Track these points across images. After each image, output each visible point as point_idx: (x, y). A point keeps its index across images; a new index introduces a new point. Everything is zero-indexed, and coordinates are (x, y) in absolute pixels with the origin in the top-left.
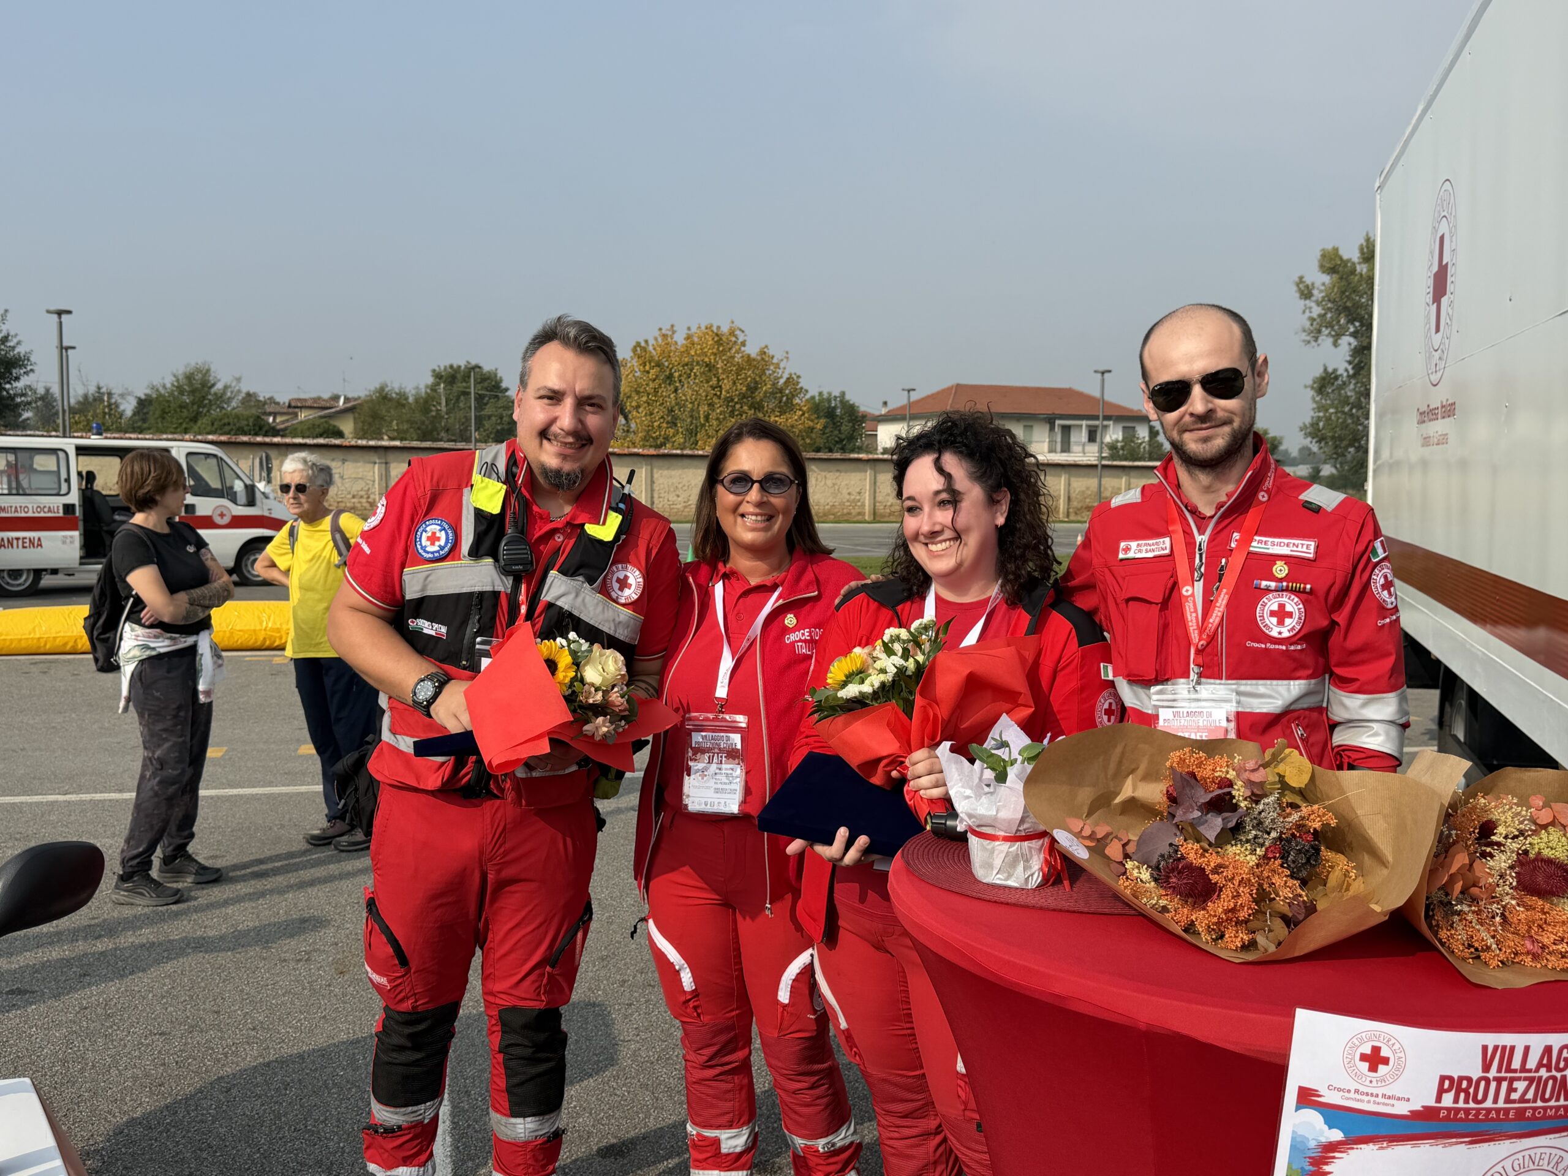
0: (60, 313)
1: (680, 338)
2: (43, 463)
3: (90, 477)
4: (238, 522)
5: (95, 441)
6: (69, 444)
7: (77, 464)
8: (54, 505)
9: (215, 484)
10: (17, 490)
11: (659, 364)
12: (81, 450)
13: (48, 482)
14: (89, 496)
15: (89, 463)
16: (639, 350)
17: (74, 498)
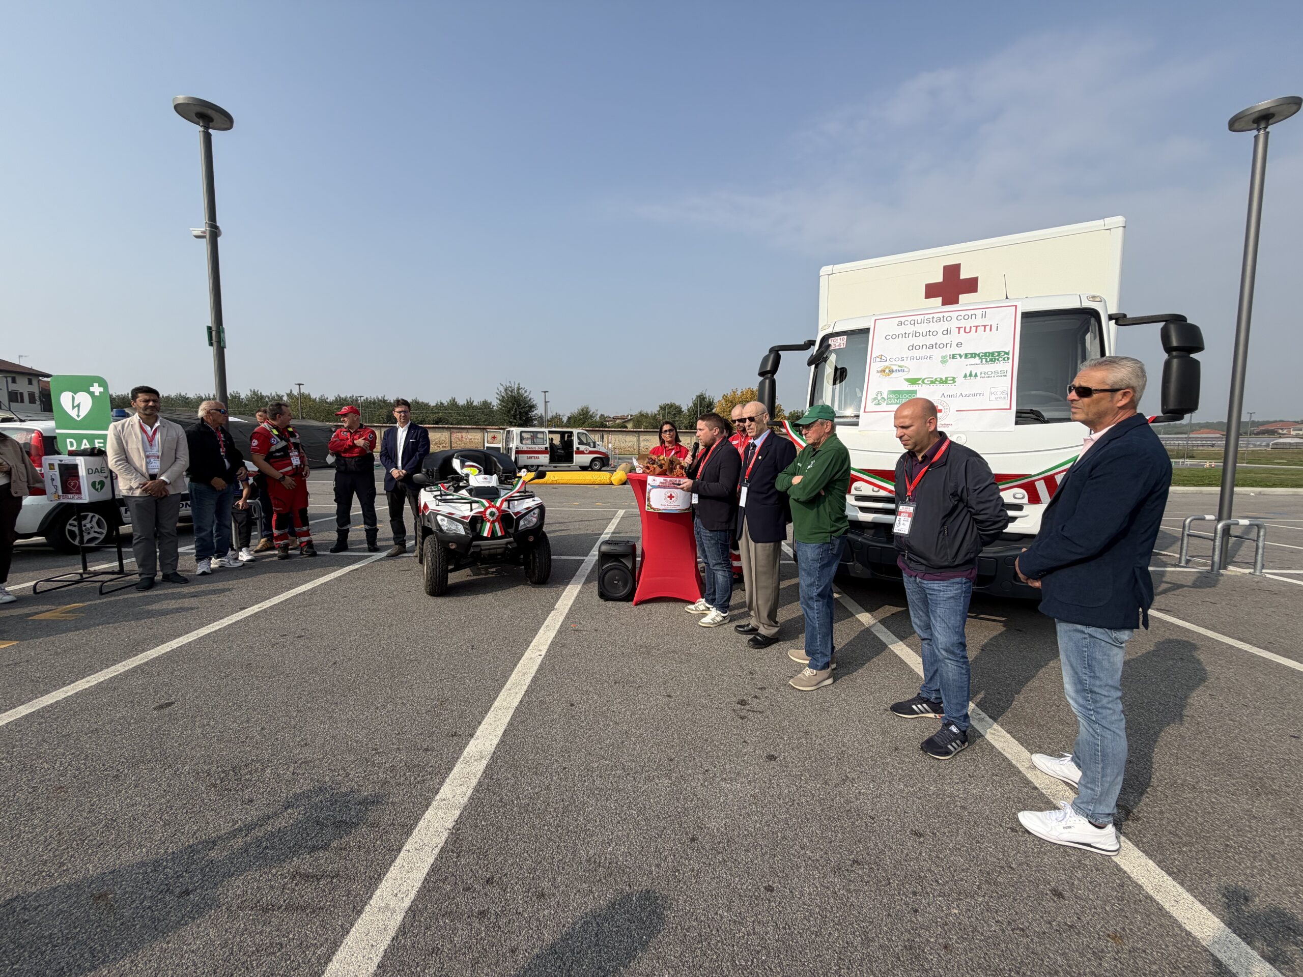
0: (545, 392)
1: (739, 393)
2: (540, 436)
3: (552, 439)
4: (591, 452)
5: (553, 429)
6: (546, 430)
7: (549, 436)
8: (543, 447)
9: (585, 442)
10: (534, 443)
11: (731, 402)
12: (550, 432)
13: (541, 441)
14: (552, 445)
15: (551, 436)
16: (725, 397)
17: (547, 445)
